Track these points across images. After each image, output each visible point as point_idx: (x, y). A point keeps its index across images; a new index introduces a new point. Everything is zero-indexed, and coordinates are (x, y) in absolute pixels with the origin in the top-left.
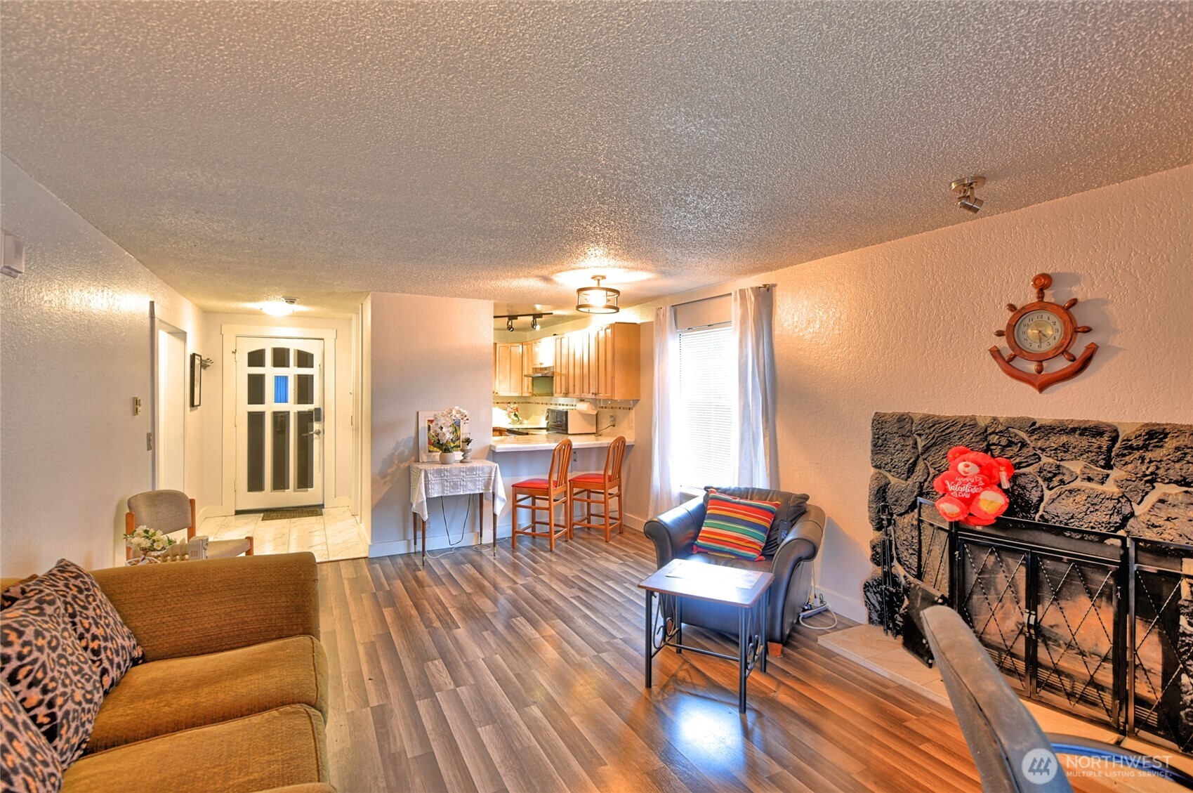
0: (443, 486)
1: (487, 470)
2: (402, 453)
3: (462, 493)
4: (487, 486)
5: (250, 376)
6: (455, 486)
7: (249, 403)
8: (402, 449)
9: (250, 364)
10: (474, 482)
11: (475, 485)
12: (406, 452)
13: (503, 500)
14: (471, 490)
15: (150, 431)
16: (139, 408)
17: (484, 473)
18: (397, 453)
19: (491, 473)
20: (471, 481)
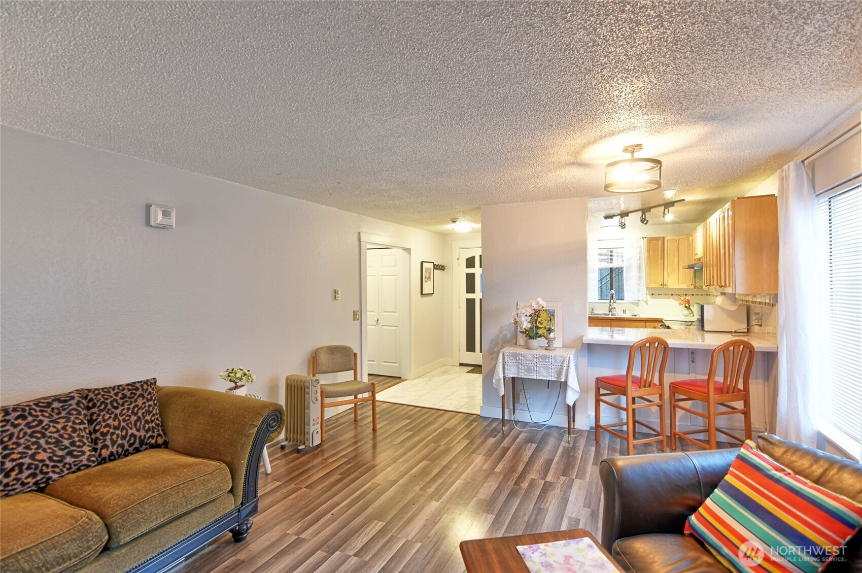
0: (518, 369)
1: (560, 359)
2: (505, 335)
3: (535, 377)
4: (559, 374)
5: (467, 274)
6: (529, 370)
7: (467, 293)
8: (505, 332)
9: (468, 267)
10: (547, 369)
11: (548, 372)
12: (509, 335)
13: (575, 391)
14: (543, 376)
15: (357, 309)
16: (337, 295)
17: (556, 361)
18: (501, 336)
19: (563, 363)
20: (544, 368)
